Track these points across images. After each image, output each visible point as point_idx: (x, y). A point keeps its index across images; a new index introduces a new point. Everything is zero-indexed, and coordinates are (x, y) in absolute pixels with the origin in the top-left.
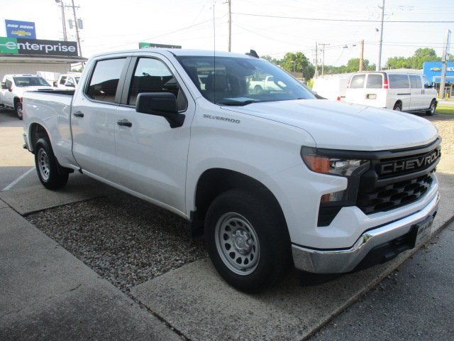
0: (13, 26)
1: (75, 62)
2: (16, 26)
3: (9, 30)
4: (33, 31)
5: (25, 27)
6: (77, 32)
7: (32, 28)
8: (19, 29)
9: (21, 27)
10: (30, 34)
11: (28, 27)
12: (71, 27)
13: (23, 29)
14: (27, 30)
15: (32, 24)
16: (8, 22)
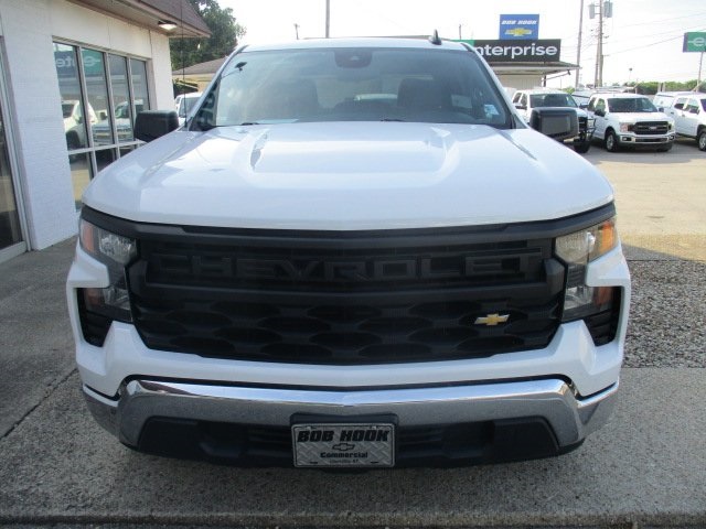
0: (509, 22)
1: (555, 72)
2: (514, 22)
3: (503, 28)
4: (535, 28)
5: (525, 22)
6: (601, 22)
7: (534, 22)
8: (516, 26)
9: (520, 22)
10: (529, 32)
11: (529, 22)
12: (592, 16)
13: (522, 26)
14: (526, 27)
15: (536, 17)
16: (503, 17)
